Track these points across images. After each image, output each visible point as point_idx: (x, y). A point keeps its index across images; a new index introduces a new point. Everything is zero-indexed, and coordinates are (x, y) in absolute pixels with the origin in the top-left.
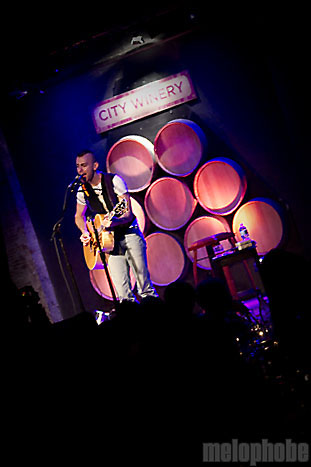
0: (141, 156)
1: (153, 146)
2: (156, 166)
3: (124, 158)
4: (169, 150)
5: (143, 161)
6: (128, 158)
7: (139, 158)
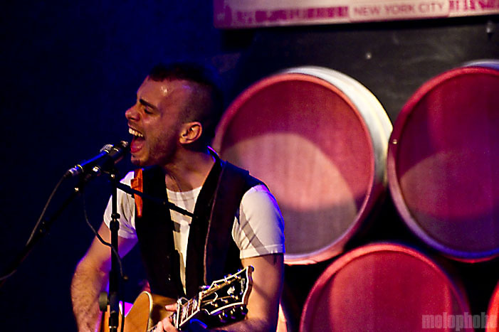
0: (340, 146)
1: (389, 128)
2: (382, 196)
3: (280, 138)
4: (442, 157)
5: (341, 167)
6: (294, 143)
7: (328, 153)
